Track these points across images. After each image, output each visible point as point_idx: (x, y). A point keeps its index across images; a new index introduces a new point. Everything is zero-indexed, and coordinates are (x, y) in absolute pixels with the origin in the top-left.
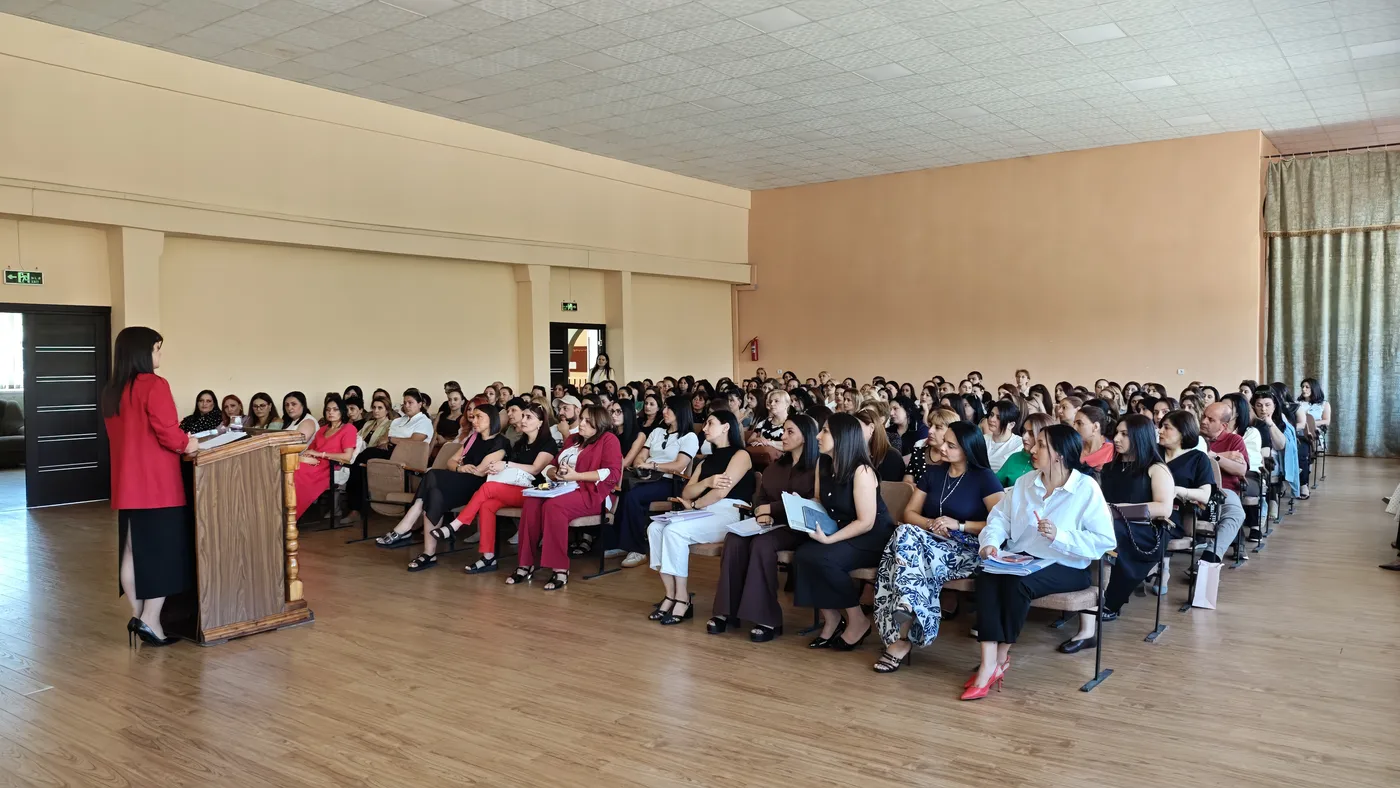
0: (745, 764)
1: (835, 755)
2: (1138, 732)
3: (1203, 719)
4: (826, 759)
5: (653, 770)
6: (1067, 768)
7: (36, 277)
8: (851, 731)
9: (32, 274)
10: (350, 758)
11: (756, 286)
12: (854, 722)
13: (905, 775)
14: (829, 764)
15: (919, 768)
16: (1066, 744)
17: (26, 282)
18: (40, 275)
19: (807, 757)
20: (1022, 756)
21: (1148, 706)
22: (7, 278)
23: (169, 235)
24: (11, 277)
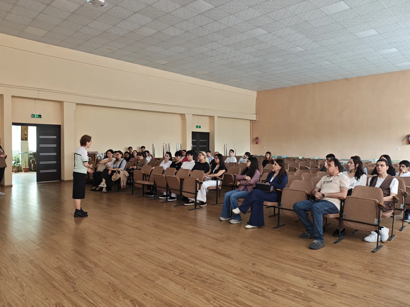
0: (208, 284)
1: (243, 283)
2: (365, 282)
3: (394, 279)
4: (239, 285)
5: (174, 284)
6: (332, 296)
7: (40, 116)
8: (252, 273)
9: (39, 115)
10: (75, 270)
11: (258, 121)
12: (254, 270)
13: (266, 294)
14: (239, 287)
15: (273, 291)
16: (334, 285)
17: (37, 117)
18: (41, 115)
19: (232, 283)
20: (315, 289)
21: (371, 271)
22: (32, 116)
23: (77, 104)
24: (33, 116)
